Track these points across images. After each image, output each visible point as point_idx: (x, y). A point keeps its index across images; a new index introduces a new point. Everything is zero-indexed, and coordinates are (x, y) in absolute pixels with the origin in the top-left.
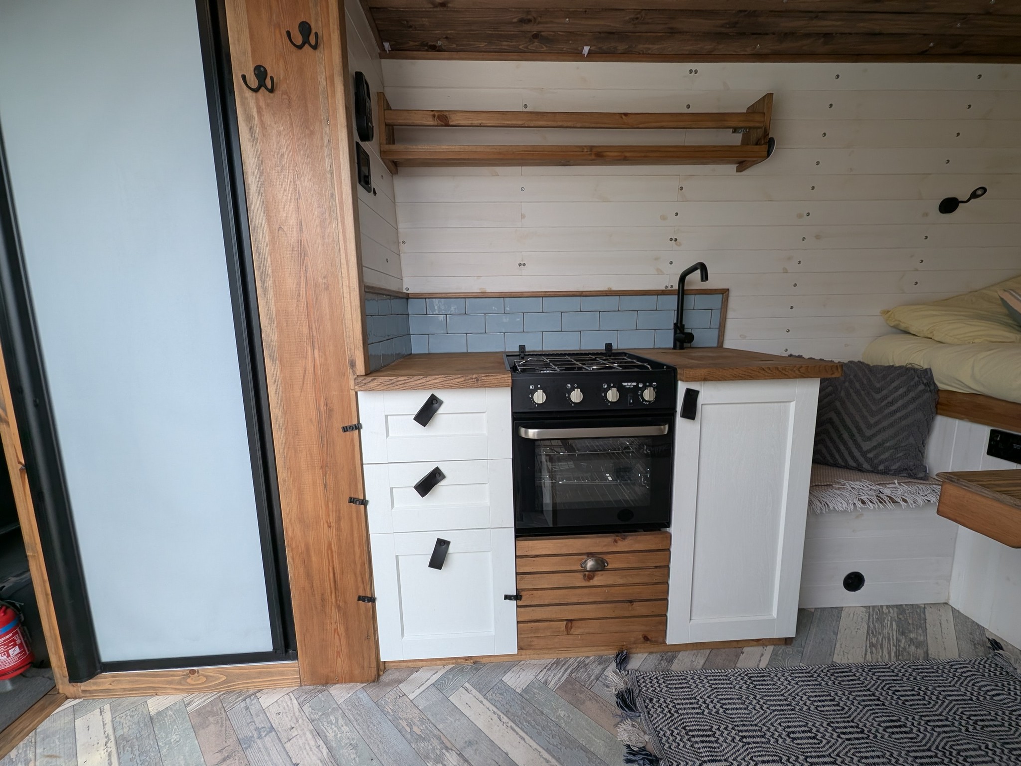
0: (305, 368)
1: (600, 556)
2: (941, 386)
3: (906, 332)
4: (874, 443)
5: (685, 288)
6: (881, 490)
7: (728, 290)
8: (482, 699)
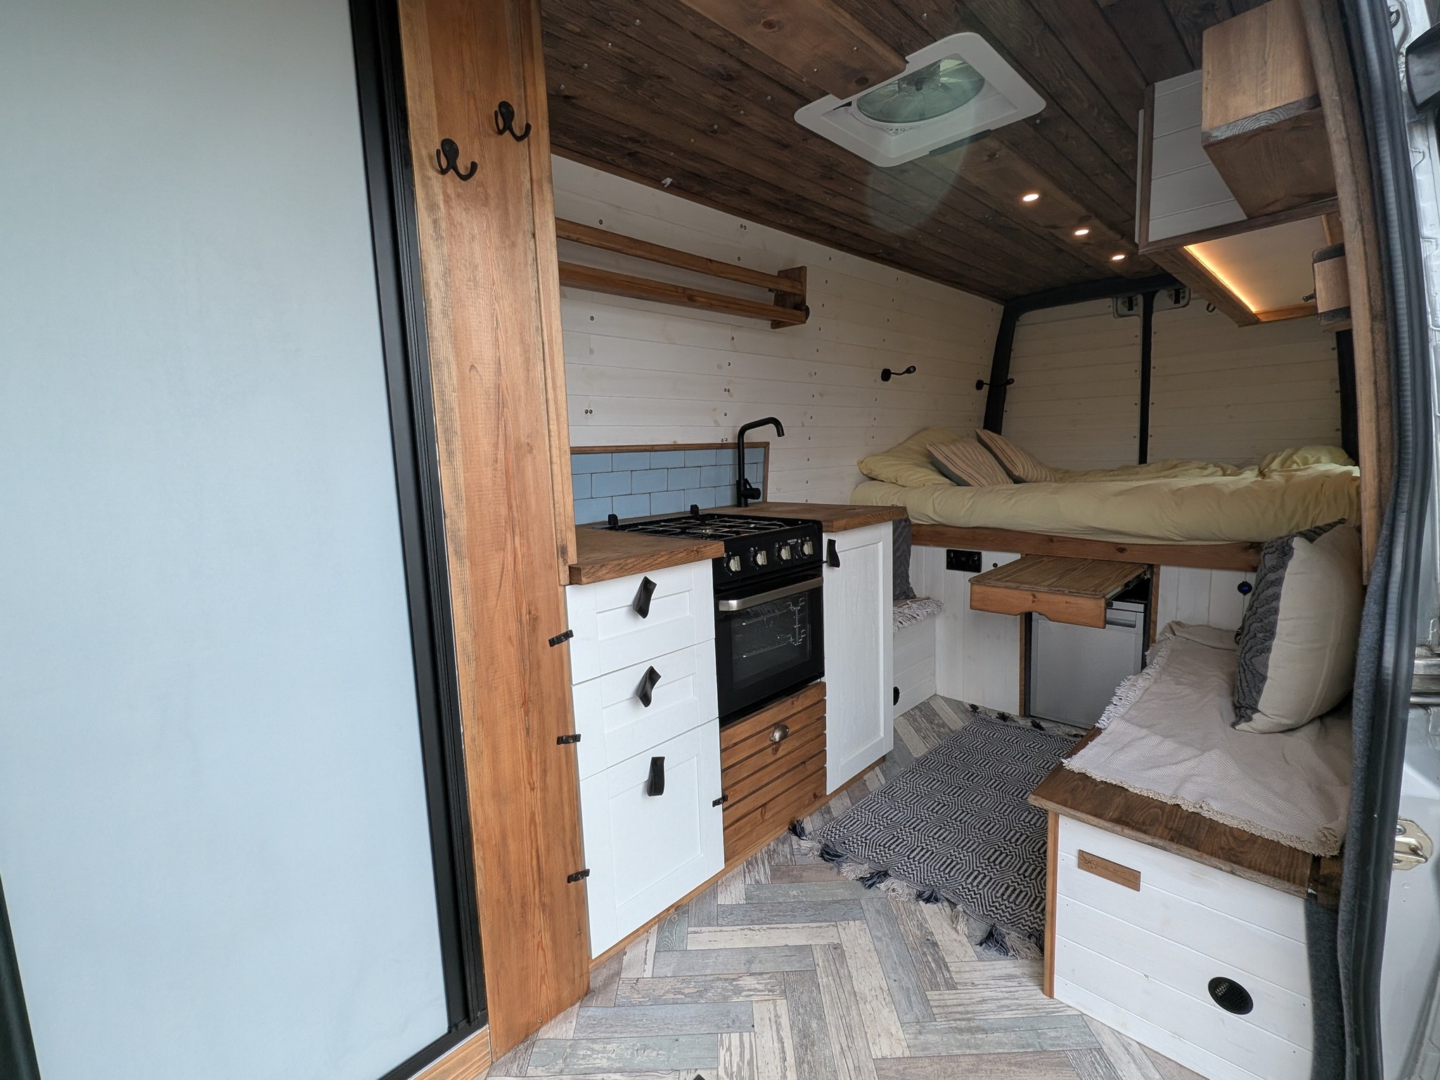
0: (503, 565)
1: (782, 724)
8: (719, 929)
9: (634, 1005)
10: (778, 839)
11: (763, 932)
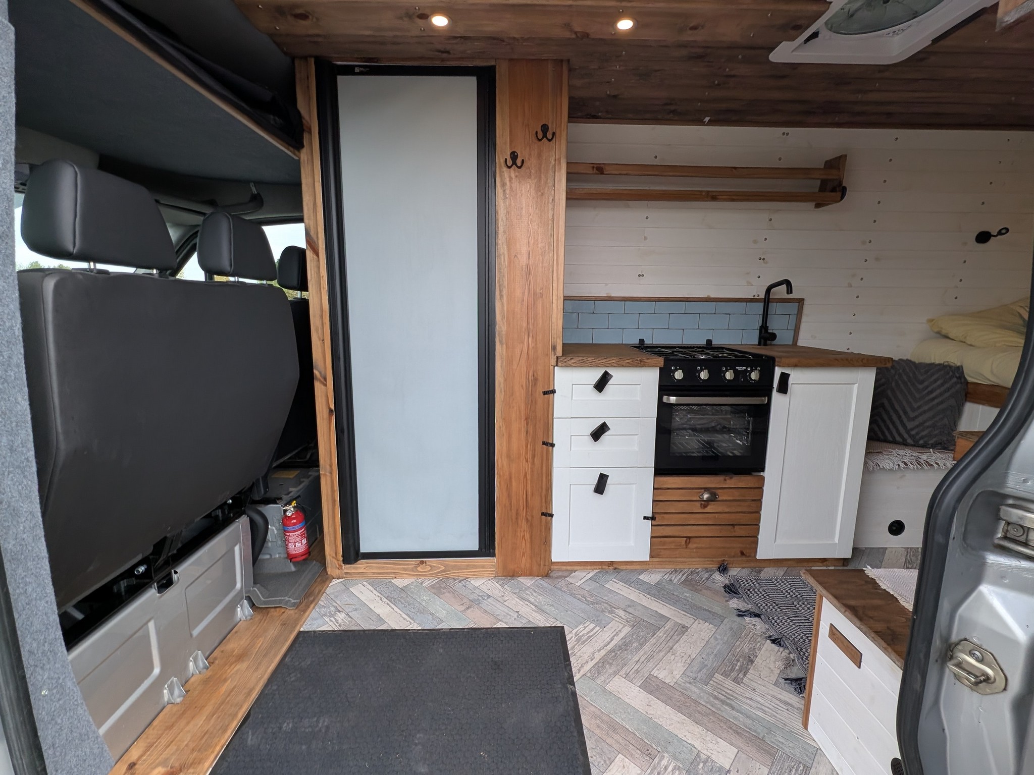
0: (522, 350)
1: (714, 490)
2: (970, 379)
3: (946, 337)
4: (916, 423)
5: (771, 297)
6: (919, 456)
7: (804, 299)
8: (629, 587)
9: (561, 591)
10: (706, 569)
11: (650, 600)
